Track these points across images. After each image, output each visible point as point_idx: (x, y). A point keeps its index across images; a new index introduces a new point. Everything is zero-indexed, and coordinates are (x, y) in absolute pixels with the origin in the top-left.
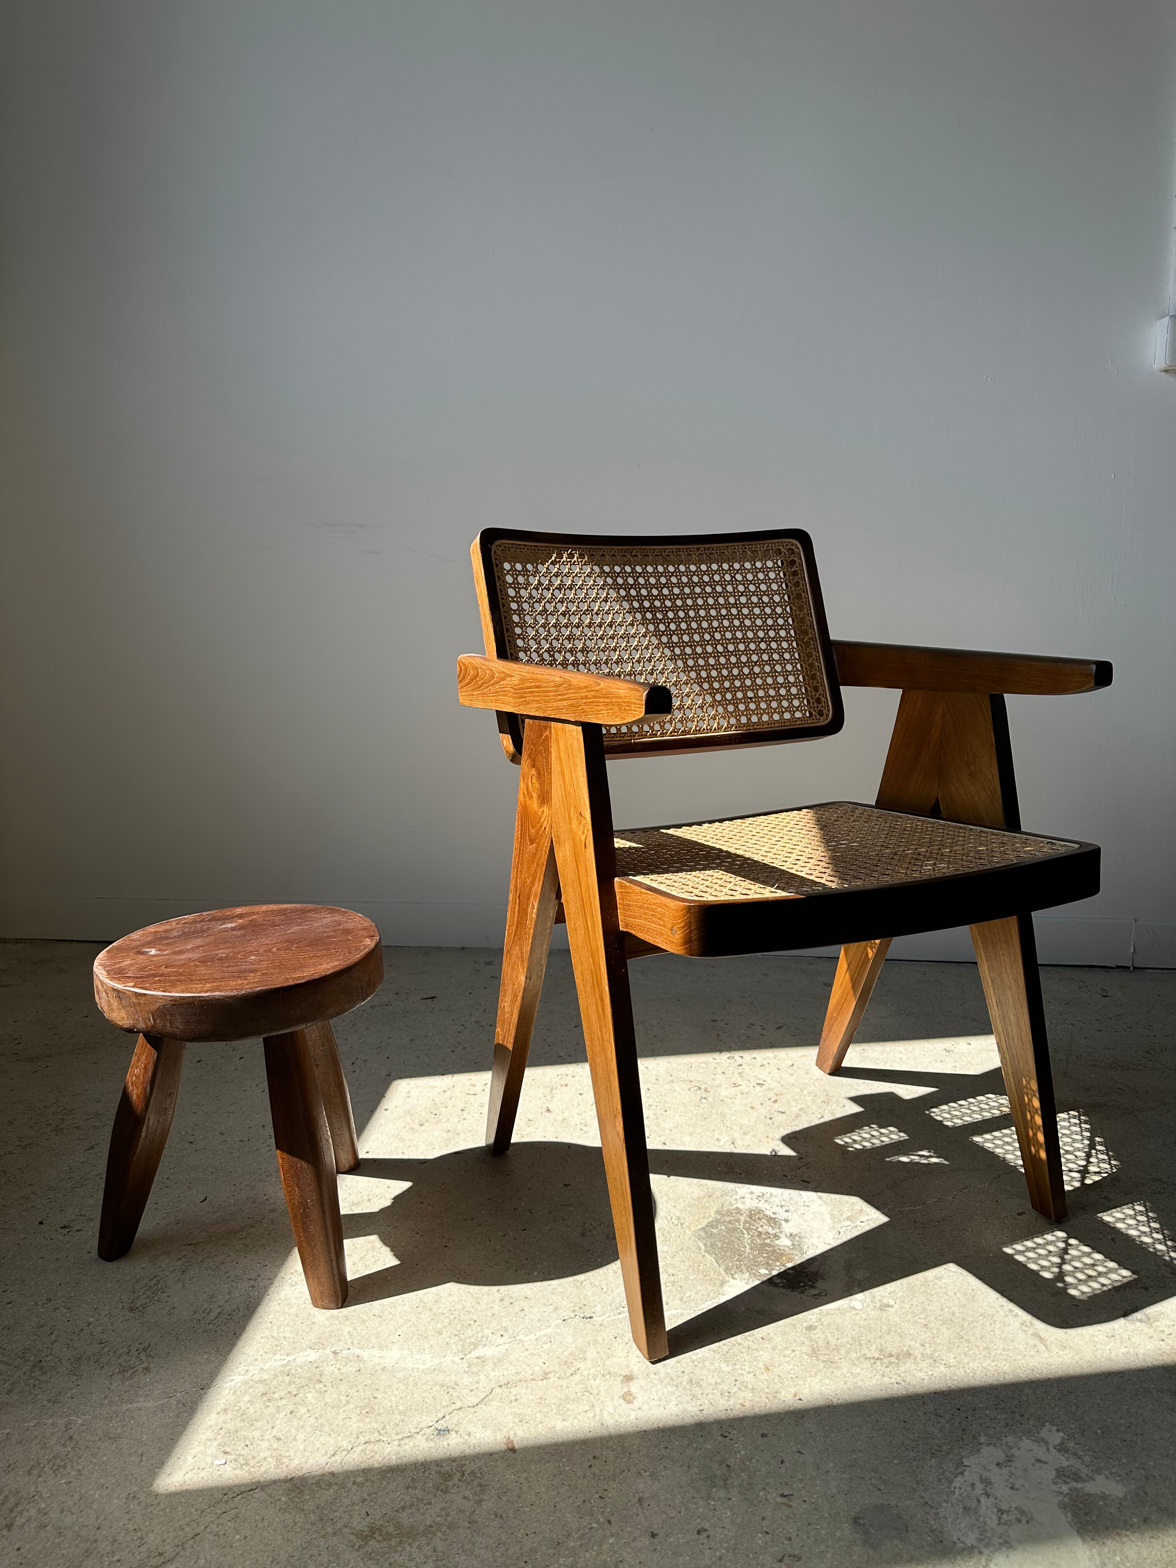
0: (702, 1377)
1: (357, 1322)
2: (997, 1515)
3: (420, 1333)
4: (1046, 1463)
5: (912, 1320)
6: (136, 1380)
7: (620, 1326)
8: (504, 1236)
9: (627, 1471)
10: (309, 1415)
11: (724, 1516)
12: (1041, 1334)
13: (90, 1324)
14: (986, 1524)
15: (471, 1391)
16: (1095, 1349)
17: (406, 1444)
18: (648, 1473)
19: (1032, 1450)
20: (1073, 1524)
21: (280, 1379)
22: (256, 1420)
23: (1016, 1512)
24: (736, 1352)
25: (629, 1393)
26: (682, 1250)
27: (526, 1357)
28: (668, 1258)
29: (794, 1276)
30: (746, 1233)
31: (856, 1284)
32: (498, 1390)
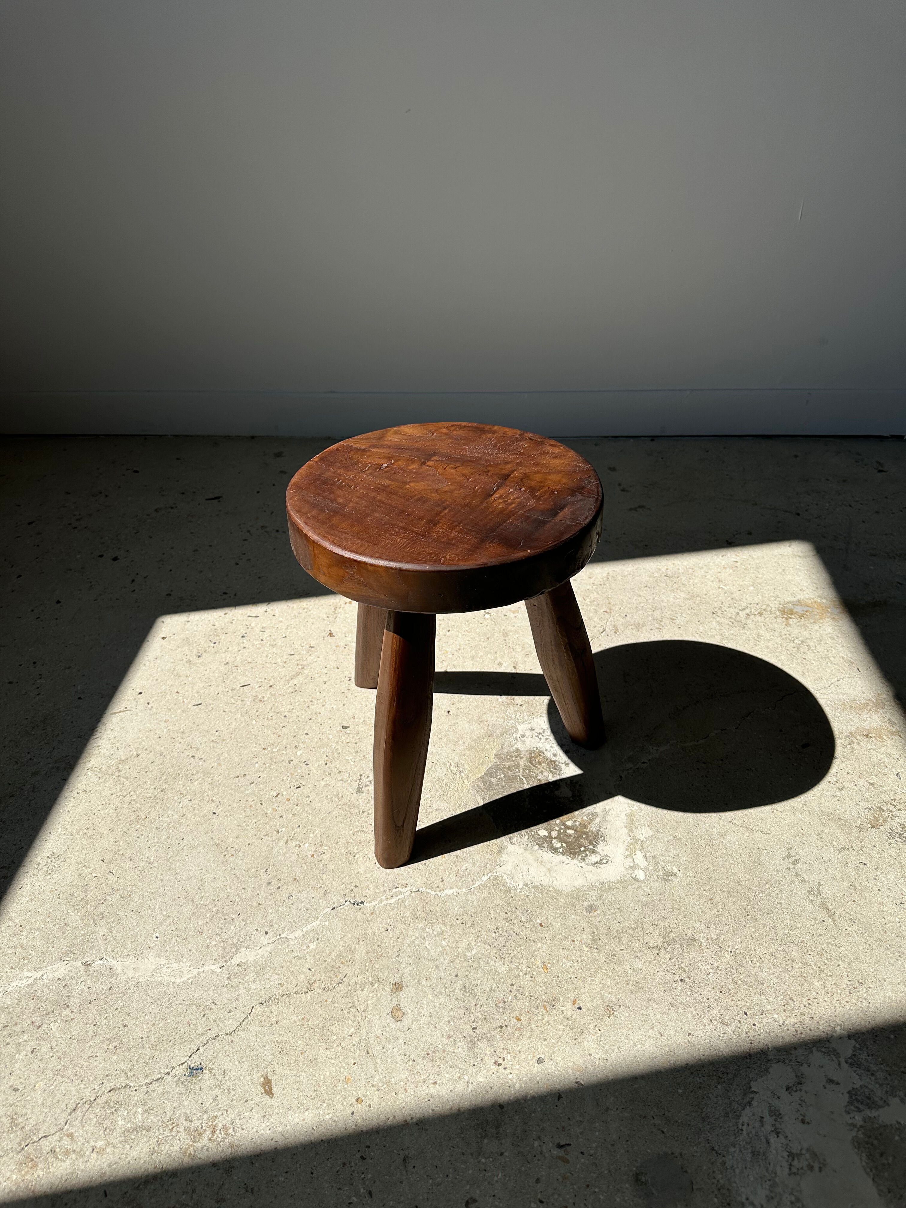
1: (113, 922)
2: (787, 1161)
3: (179, 934)
4: (838, 1084)
5: (697, 893)
7: (392, 913)
10: (51, 1054)
11: (496, 1178)
12: (829, 904)
14: (776, 1174)
15: (230, 1011)
16: (884, 921)
17: (154, 1091)
19: (822, 1067)
20: (868, 1170)
21: (24, 1004)
23: (808, 1156)
24: (513, 945)
25: (398, 1008)
27: (290, 962)
29: (574, 837)
30: (525, 781)
31: (638, 847)
32: (258, 1009)
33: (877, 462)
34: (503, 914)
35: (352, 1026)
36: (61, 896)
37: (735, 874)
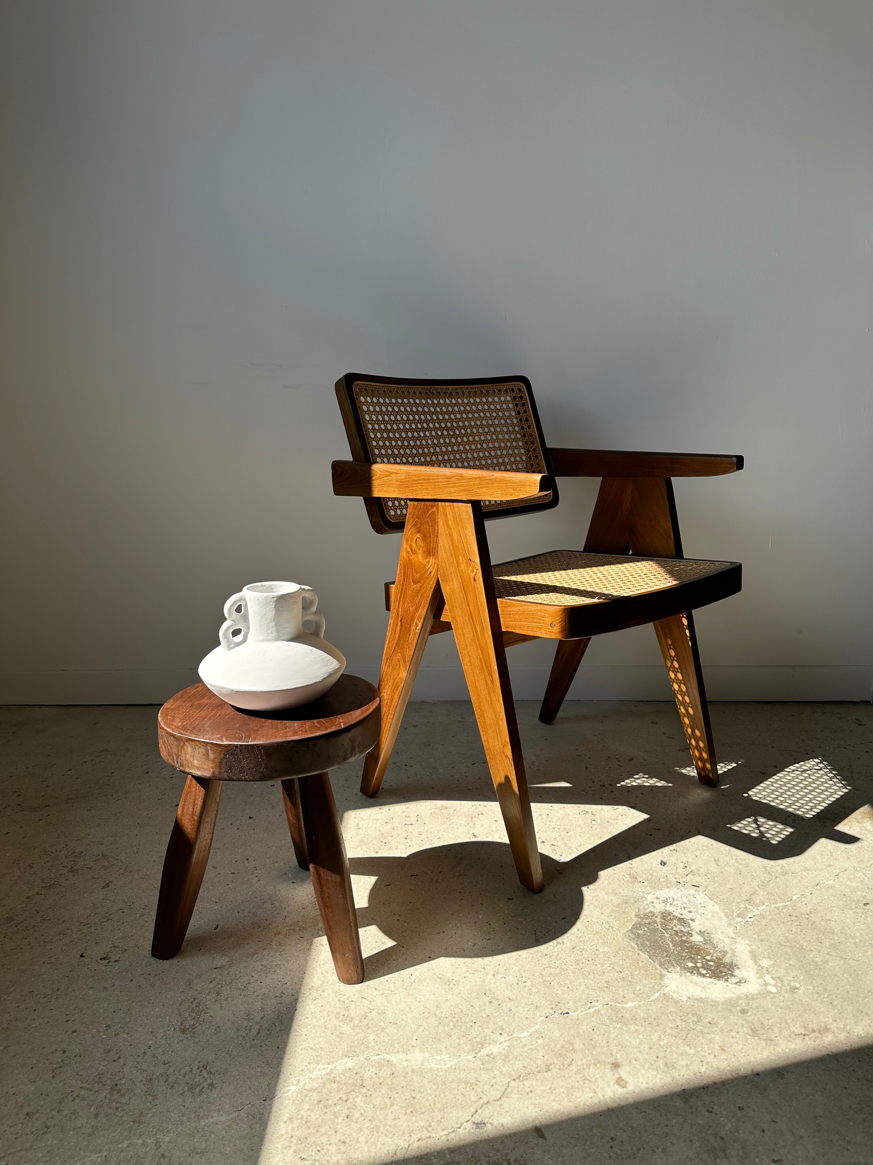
0: (674, 1061)
1: (378, 1030)
3: (433, 1036)
5: (819, 999)
6: (205, 1096)
7: (593, 1019)
8: (474, 945)
9: (642, 1149)
10: (363, 1118)
13: (150, 1046)
15: (492, 1086)
17: (453, 1139)
18: (660, 1150)
21: (328, 1086)
22: (319, 1126)
24: (694, 1036)
25: (621, 1079)
26: (620, 949)
27: (527, 1052)
28: (612, 957)
29: (715, 967)
30: (665, 932)
31: (765, 971)
32: (513, 1084)
33: (856, 719)
34: (679, 1017)
35: (590, 1092)
36: (330, 1014)
37: (843, 987)
